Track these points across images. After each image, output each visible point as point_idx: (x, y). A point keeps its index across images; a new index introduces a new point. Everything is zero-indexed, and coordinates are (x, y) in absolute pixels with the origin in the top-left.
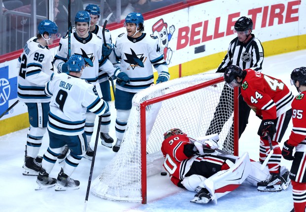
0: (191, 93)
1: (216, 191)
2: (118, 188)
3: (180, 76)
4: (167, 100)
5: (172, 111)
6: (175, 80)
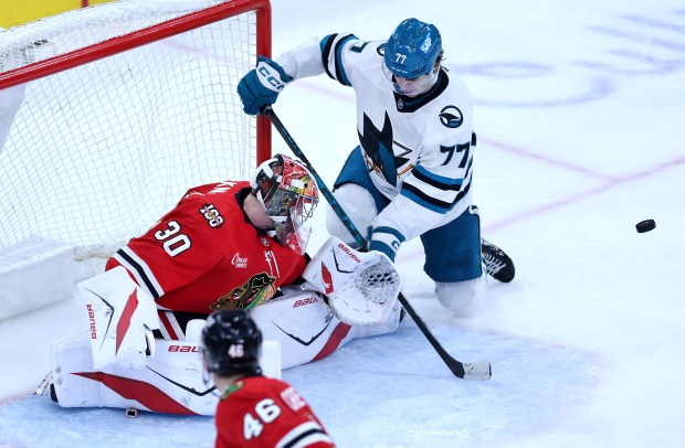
3: (85, 3)
5: (57, 116)
6: (66, 15)
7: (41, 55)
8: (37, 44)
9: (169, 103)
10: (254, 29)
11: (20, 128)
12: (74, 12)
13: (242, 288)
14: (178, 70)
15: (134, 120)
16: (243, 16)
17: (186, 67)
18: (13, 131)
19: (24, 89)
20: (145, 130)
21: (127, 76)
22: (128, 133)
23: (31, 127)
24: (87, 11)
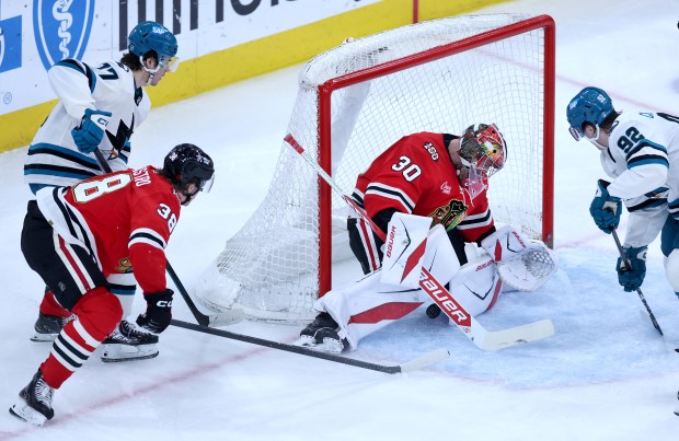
0: (440, 61)
1: (354, 320)
2: (263, 289)
3: (415, 20)
4: (383, 78)
5: (394, 105)
6: (401, 28)
7: (383, 59)
8: (381, 50)
9: (478, 97)
10: (542, 42)
11: (367, 113)
12: (407, 27)
13: (444, 209)
14: (485, 72)
15: (452, 109)
16: (534, 32)
17: (491, 70)
18: (361, 116)
19: (369, 85)
20: (460, 117)
21: (447, 76)
22: (447, 119)
23: (375, 113)
24: (417, 25)
